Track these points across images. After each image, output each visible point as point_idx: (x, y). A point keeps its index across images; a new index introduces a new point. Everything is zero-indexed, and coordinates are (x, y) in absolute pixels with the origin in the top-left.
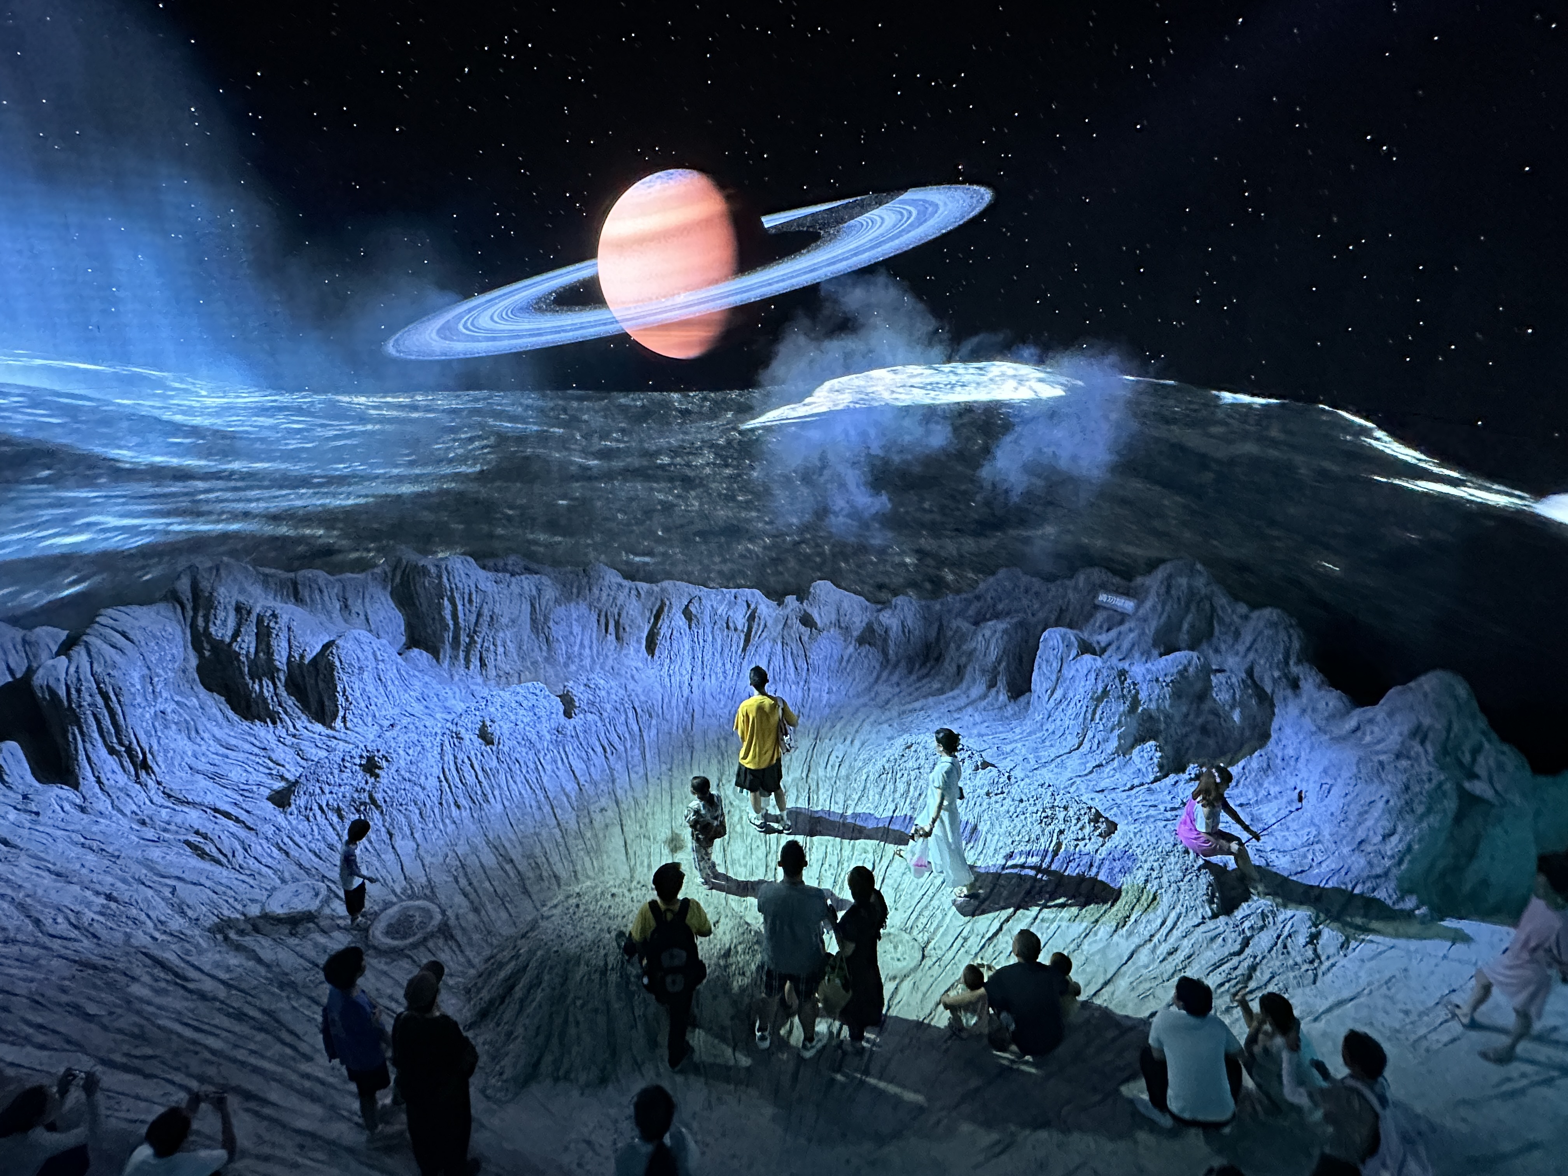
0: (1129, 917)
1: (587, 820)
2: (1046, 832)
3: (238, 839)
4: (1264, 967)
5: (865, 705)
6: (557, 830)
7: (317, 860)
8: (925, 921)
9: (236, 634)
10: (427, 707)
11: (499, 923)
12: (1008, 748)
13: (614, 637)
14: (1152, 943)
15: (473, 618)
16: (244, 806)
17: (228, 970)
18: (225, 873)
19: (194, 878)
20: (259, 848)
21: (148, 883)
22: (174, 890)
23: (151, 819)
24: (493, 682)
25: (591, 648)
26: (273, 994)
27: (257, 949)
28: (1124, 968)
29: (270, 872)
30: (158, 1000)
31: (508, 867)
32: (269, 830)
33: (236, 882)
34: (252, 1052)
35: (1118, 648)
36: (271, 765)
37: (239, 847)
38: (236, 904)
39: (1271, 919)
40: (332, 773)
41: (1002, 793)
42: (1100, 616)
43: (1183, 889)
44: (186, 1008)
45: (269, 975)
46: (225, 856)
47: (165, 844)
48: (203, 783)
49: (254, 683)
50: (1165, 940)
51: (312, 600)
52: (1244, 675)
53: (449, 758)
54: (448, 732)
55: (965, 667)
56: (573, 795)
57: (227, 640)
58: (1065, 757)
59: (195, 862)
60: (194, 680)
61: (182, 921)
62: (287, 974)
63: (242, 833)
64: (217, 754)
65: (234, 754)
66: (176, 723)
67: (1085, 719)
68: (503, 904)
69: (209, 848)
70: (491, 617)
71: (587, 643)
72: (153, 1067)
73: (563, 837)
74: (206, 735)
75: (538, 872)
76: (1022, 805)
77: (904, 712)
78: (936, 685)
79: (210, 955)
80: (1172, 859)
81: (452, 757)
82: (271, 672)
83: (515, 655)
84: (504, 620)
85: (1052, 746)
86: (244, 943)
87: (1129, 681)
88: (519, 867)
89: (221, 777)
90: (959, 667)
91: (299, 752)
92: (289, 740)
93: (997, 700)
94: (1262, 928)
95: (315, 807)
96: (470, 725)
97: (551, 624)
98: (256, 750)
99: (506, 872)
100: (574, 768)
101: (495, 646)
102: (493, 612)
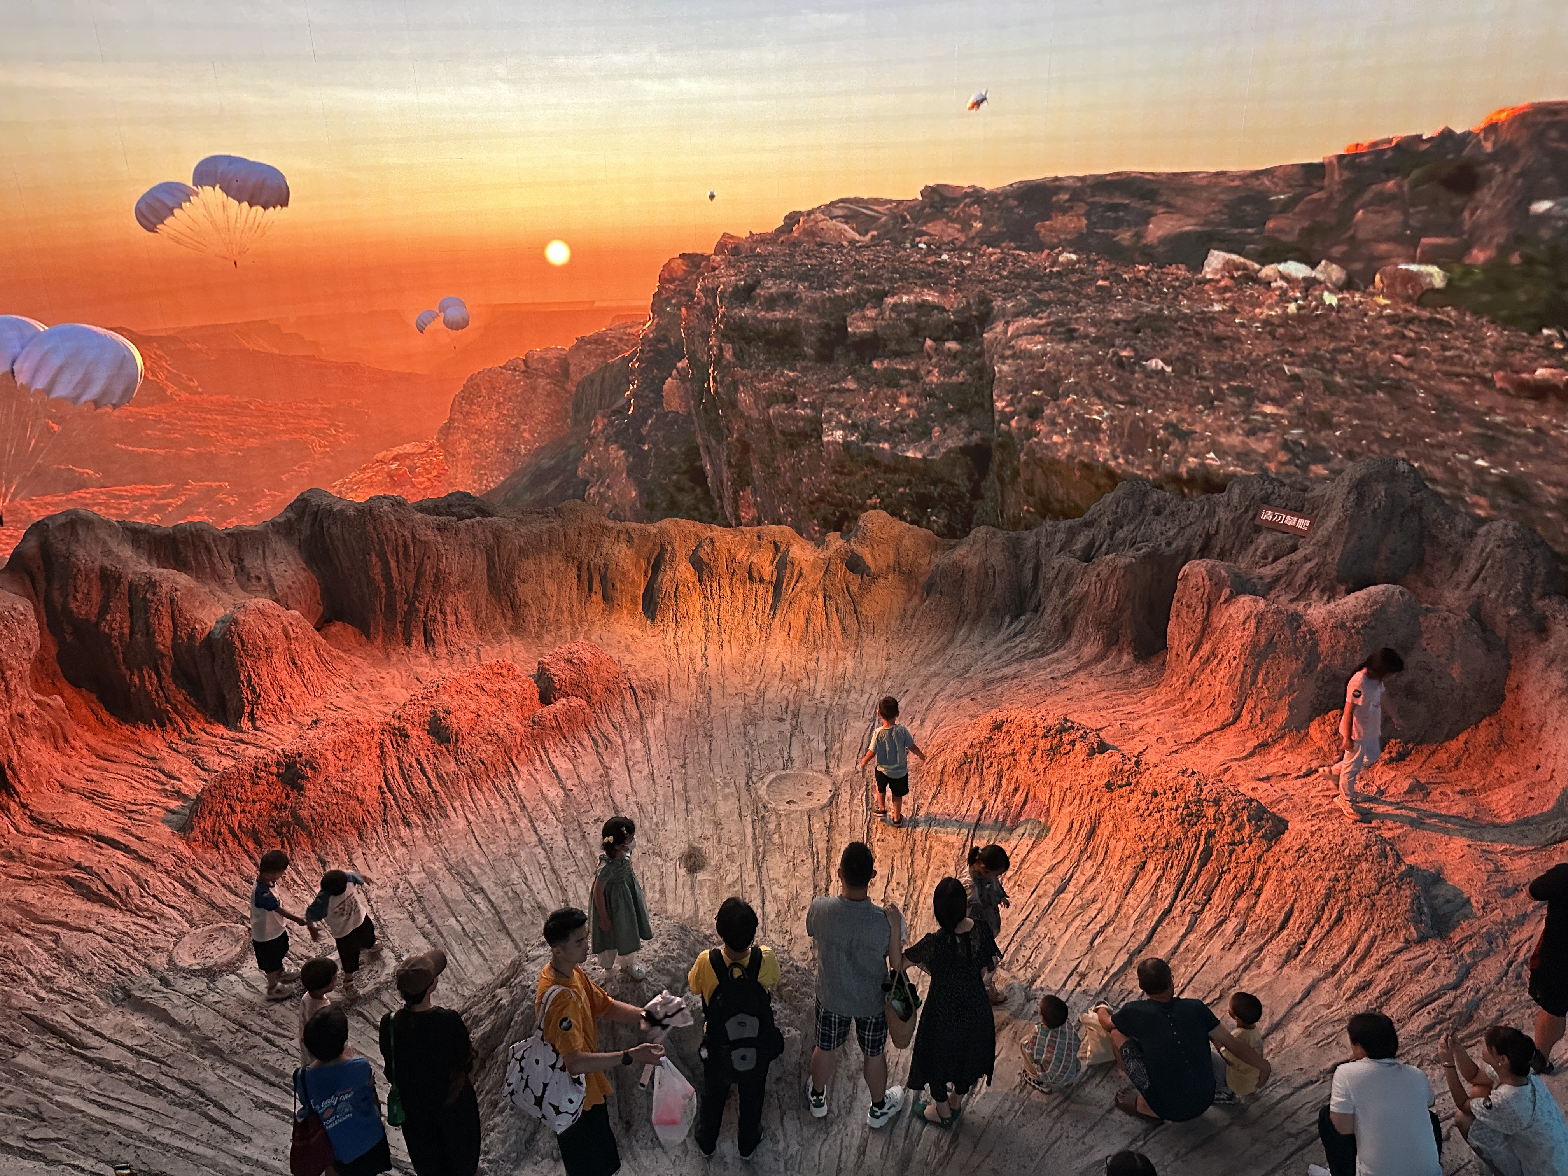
0: (1305, 943)
1: (578, 835)
2: (1190, 835)
3: (131, 873)
4: (1489, 1004)
5: (936, 674)
6: (539, 850)
7: (232, 897)
8: (1027, 953)
9: (104, 609)
10: (358, 698)
11: (471, 969)
12: (1135, 725)
13: (600, 596)
14: (1336, 977)
15: (411, 579)
16: (134, 831)
17: (135, 1033)
18: (119, 916)
19: (81, 922)
20: (158, 883)
21: (24, 931)
22: (57, 938)
23: (20, 851)
24: (443, 662)
25: (571, 612)
26: (193, 1062)
27: (168, 1007)
28: (1298, 1009)
29: (175, 914)
30: (52, 1073)
31: (478, 899)
32: (168, 861)
33: (133, 927)
34: (175, 1132)
35: (1289, 585)
36: (163, 778)
37: (133, 883)
38: (136, 954)
39: (1500, 941)
40: (242, 786)
41: (1129, 784)
42: (1263, 541)
43: (1378, 903)
44: (89, 1080)
45: (185, 1040)
46: (116, 894)
47: (41, 882)
48: (79, 804)
49: (132, 674)
50: (1354, 972)
51: (198, 563)
52: (1467, 616)
53: (392, 762)
54: (387, 728)
55: (1074, 618)
56: (558, 803)
57: (93, 619)
58: (1216, 734)
59: (79, 904)
60: (55, 672)
61: (70, 975)
62: (209, 1039)
63: (136, 867)
64: (93, 767)
65: (115, 766)
66: (38, 729)
67: (1242, 682)
68: (475, 945)
69: (96, 886)
70: (436, 576)
71: (564, 605)
72: (53, 1151)
73: (548, 858)
74: (77, 744)
75: (517, 904)
76: (1156, 800)
77: (991, 682)
78: (1034, 645)
79: (110, 1016)
80: (1365, 866)
81: (395, 761)
82: (154, 660)
83: (471, 625)
84: (454, 580)
85: (1196, 720)
86: (152, 1002)
87: (1304, 628)
88: (493, 898)
89: (103, 796)
90: (1064, 618)
91: (199, 762)
92: (183, 747)
93: (1120, 661)
94: (1487, 955)
95: (225, 830)
96: (416, 718)
97: (516, 583)
98: (142, 761)
99: (475, 904)
100: (557, 767)
101: (444, 614)
102: (439, 570)
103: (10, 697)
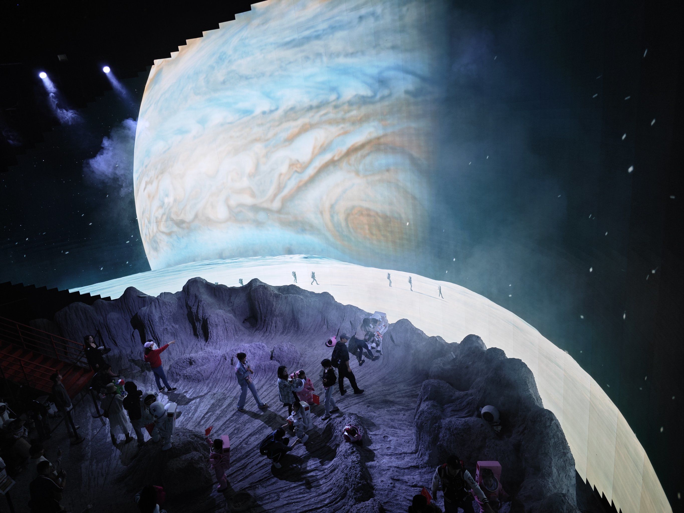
9: (193, 305)
13: (326, 326)
15: (265, 310)
40: (181, 362)
51: (219, 296)
54: (224, 356)
66: (171, 333)
70: (271, 311)
74: (179, 338)
81: (220, 366)
83: (280, 328)
84: (276, 313)
85: (408, 446)
96: (230, 355)
97: (299, 317)
101: (272, 323)
102: (272, 309)
103: (164, 324)
